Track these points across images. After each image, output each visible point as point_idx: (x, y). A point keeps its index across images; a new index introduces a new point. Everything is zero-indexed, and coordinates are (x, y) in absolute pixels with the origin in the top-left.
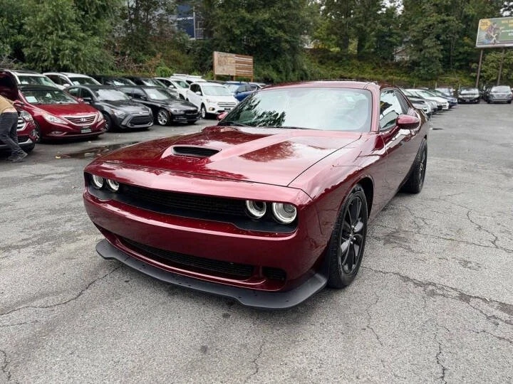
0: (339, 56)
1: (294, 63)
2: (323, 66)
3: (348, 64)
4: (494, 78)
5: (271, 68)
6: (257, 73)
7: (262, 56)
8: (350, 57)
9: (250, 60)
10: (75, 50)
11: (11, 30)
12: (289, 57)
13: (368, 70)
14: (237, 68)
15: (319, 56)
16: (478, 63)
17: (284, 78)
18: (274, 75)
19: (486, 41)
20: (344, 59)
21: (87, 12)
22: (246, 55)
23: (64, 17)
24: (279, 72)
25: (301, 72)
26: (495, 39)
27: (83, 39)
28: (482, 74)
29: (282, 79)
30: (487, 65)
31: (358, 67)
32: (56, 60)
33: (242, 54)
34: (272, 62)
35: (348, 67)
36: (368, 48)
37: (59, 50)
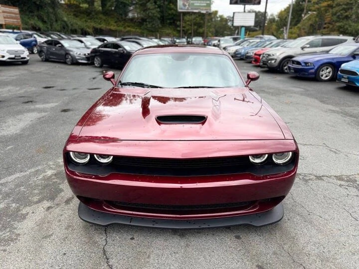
0: (89, 11)
1: (55, 14)
2: (78, 19)
3: (97, 18)
4: (190, 32)
5: (36, 18)
6: (24, 22)
7: (26, 8)
8: (97, 13)
9: (16, 10)
12: (51, 10)
13: (112, 23)
14: (5, 18)
15: (73, 10)
16: (180, 21)
17: (50, 28)
18: (40, 24)
19: (183, 7)
20: (93, 13)
22: (10, 5)
24: (44, 22)
25: (63, 23)
26: (187, 6)
28: (184, 29)
29: (48, 28)
30: (185, 23)
31: (105, 20)
33: (6, 4)
34: (36, 13)
35: (97, 20)
36: (110, 6)
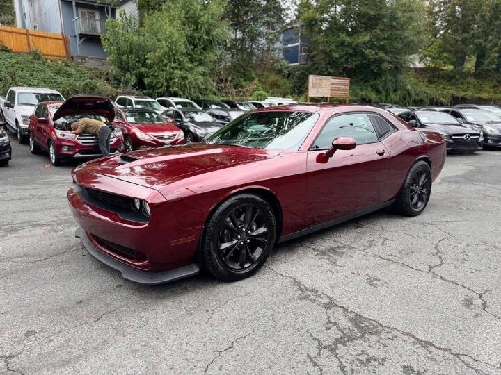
0: (452, 74)
1: (396, 83)
2: (433, 86)
3: (462, 83)
5: (369, 88)
6: (353, 92)
7: (362, 77)
8: (465, 75)
9: (347, 81)
10: (184, 79)
11: (137, 64)
13: (487, 88)
14: (332, 90)
15: (428, 75)
17: (384, 98)
18: (373, 96)
20: (458, 77)
21: (196, 46)
22: (344, 77)
23: (177, 52)
24: (378, 92)
25: (405, 92)
27: (191, 69)
29: (381, 99)
31: (475, 86)
32: (168, 87)
33: (340, 76)
34: (371, 83)
35: (461, 86)
36: (488, 65)
37: (171, 79)
